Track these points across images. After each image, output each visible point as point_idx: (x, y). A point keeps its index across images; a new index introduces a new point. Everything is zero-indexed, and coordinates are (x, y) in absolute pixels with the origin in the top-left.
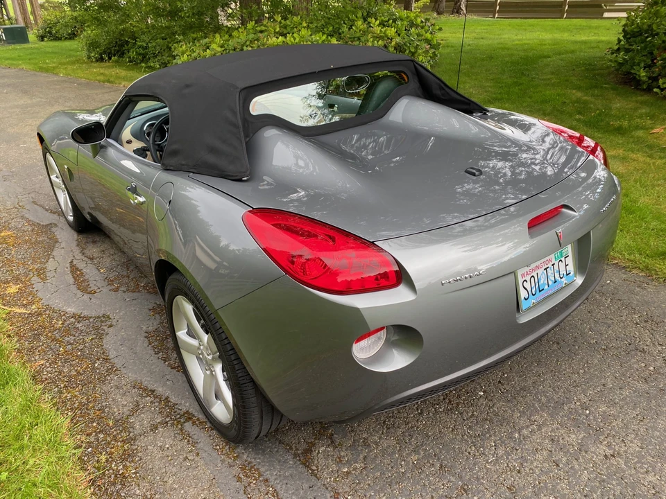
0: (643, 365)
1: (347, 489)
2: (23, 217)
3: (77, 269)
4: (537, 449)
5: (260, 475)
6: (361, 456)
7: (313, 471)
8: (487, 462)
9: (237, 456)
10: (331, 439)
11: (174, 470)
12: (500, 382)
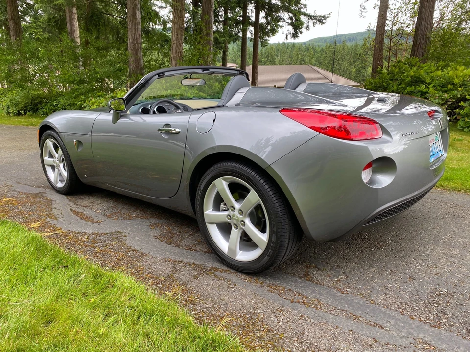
1: (344, 287)
2: (14, 191)
3: (78, 212)
5: (285, 288)
6: (341, 273)
7: (317, 283)
8: (416, 266)
9: (263, 282)
10: (317, 268)
11: (224, 293)
12: (397, 236)
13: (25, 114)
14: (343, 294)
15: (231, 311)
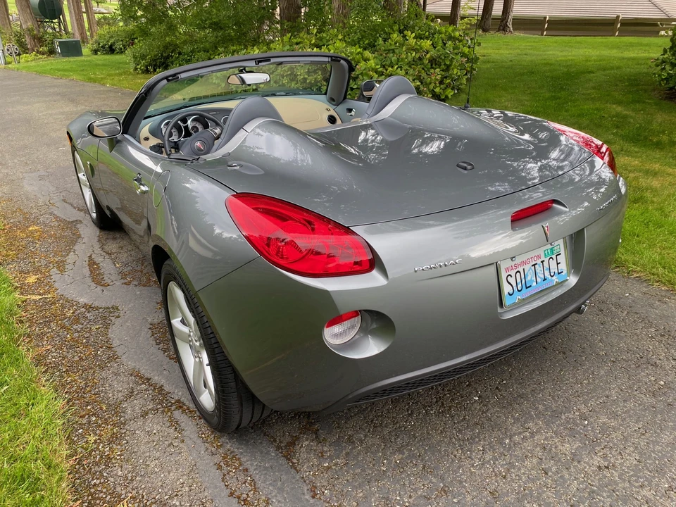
0: (653, 379)
1: (325, 484)
2: (51, 214)
3: (94, 263)
4: (526, 457)
5: (241, 465)
6: (344, 452)
7: (293, 463)
8: (473, 466)
9: (221, 446)
10: (316, 434)
11: (158, 454)
12: (497, 388)
13: (154, 71)
14: (313, 497)
15: (141, 492)
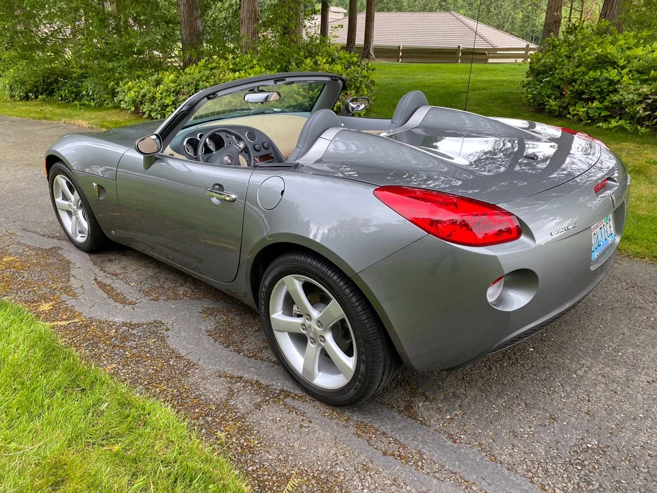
0: (645, 317)
1: (457, 431)
3: (105, 285)
4: (595, 384)
5: (377, 431)
6: (457, 405)
7: (421, 421)
8: (561, 397)
9: (348, 419)
10: (424, 396)
11: (295, 436)
12: (542, 340)
13: (37, 97)
14: (455, 442)
